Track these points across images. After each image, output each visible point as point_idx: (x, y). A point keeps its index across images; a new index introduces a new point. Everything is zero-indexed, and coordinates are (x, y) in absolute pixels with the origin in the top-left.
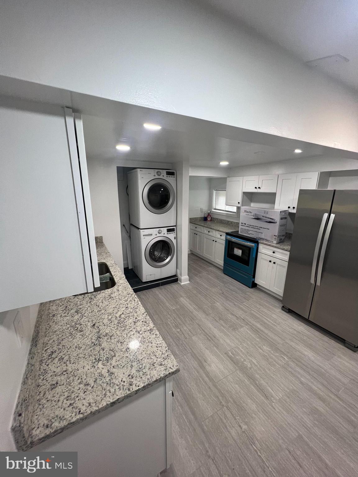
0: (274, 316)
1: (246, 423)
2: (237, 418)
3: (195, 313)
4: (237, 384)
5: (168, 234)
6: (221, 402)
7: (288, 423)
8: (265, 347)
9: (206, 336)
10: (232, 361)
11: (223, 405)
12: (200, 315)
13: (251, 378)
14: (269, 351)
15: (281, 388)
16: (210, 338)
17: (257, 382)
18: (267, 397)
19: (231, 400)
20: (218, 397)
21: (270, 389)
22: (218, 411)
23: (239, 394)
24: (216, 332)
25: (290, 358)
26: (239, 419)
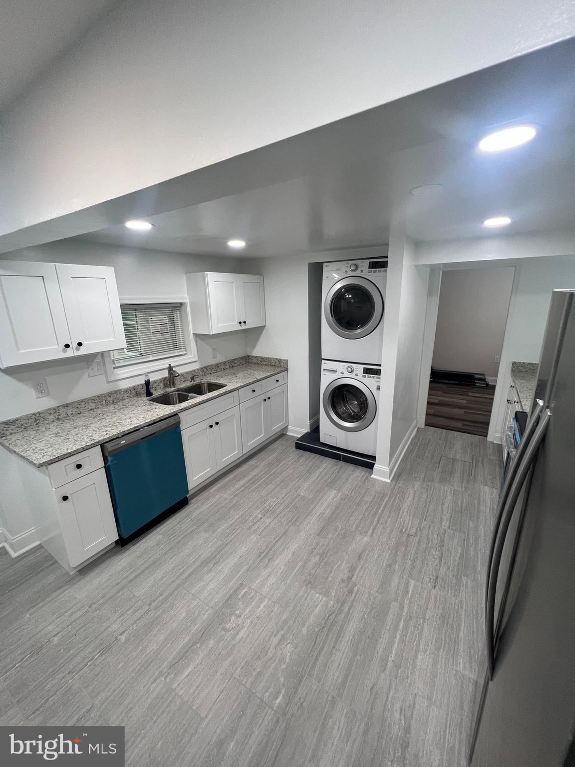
1: (127, 640)
2: (135, 625)
3: (313, 519)
4: (187, 614)
5: (364, 376)
6: (154, 601)
8: (288, 649)
9: (267, 548)
10: (230, 597)
11: (150, 604)
12: (311, 524)
13: (204, 635)
14: (284, 659)
15: (196, 693)
16: (265, 556)
17: (198, 645)
18: (172, 666)
19: (159, 613)
20: (161, 595)
21: (189, 670)
22: (142, 600)
23: (171, 621)
24: (281, 561)
26: (132, 629)
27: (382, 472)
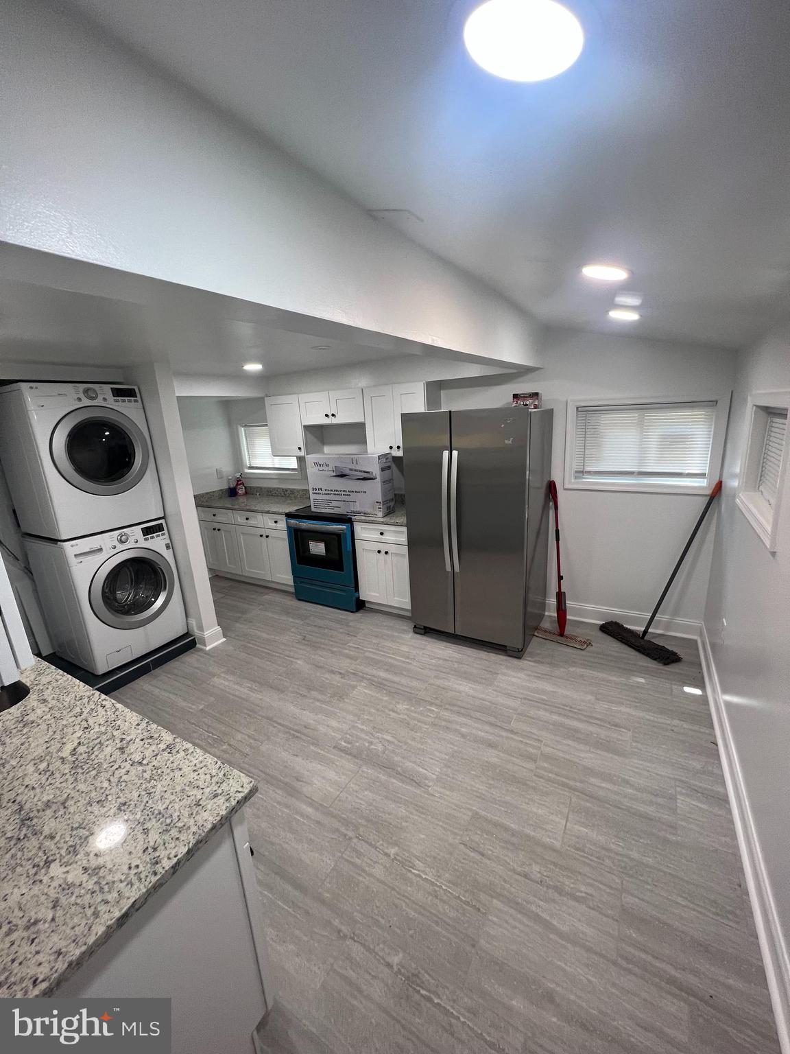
0: (404, 648)
1: (396, 844)
2: (378, 844)
3: (254, 696)
4: (366, 790)
5: (146, 539)
6: (345, 835)
7: (456, 805)
8: (400, 707)
9: (289, 733)
10: (350, 754)
11: (350, 839)
12: (268, 699)
13: (388, 767)
14: (408, 709)
15: (437, 759)
16: (298, 734)
17: (399, 769)
18: (419, 785)
19: (363, 822)
20: (338, 830)
21: (421, 770)
22: (342, 853)
23: (374, 804)
24: (308, 717)
25: (441, 706)
26: (383, 845)
27: (212, 636)
